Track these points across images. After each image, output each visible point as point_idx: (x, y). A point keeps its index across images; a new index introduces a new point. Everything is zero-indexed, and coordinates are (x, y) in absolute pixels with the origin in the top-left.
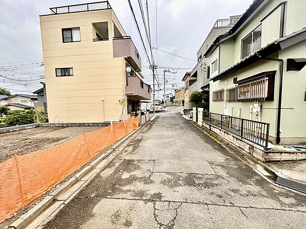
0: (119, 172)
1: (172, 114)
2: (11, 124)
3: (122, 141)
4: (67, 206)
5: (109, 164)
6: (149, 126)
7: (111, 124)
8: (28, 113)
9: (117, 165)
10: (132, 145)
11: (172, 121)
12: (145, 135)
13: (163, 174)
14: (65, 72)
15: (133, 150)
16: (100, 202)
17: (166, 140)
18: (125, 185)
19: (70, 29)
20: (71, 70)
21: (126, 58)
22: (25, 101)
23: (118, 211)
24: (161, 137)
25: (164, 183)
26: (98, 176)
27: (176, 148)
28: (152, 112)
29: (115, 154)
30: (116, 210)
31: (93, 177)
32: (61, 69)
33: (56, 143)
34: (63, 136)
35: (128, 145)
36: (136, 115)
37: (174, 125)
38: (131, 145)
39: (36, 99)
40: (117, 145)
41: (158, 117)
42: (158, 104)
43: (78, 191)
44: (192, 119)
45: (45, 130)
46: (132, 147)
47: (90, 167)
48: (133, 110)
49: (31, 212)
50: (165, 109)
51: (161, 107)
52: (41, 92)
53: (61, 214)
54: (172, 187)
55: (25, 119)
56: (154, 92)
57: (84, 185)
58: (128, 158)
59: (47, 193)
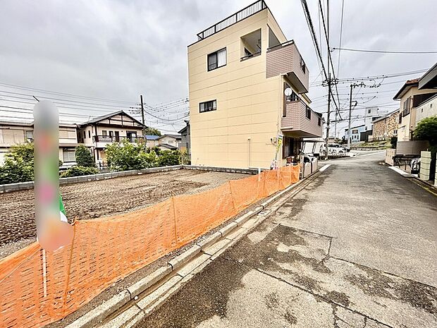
0: (273, 240)
1: (363, 163)
2: (162, 164)
3: (274, 197)
4: (214, 262)
5: (258, 226)
6: (317, 180)
7: (259, 172)
8: (174, 153)
9: (270, 230)
10: (291, 206)
11: (364, 175)
12: (312, 194)
13: (350, 264)
14: (208, 106)
15: (293, 214)
16: (250, 273)
17: (354, 208)
18: (282, 261)
19: (216, 53)
20: (214, 102)
21: (285, 76)
22: (172, 142)
23: (274, 294)
24: (342, 201)
25: (352, 280)
26: (245, 238)
27: (376, 226)
28: (323, 158)
29: (266, 214)
30: (271, 292)
31: (239, 238)
32: (205, 103)
33: (198, 188)
34: (205, 182)
35: (284, 206)
36: (296, 161)
37: (370, 184)
38: (288, 206)
39: (180, 139)
40: (268, 201)
41: (333, 167)
42: (334, 144)
43: (224, 250)
44: (416, 175)
45: (189, 172)
46: (290, 208)
47: (235, 224)
48: (291, 154)
49: (183, 256)
50: (348, 154)
51: (341, 149)
52: (185, 132)
53: (209, 269)
54: (371, 292)
55: (172, 160)
56: (328, 124)
57: (230, 245)
58: (285, 223)
59: (195, 242)
